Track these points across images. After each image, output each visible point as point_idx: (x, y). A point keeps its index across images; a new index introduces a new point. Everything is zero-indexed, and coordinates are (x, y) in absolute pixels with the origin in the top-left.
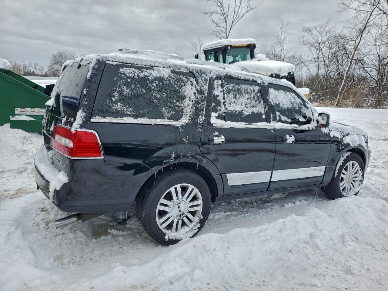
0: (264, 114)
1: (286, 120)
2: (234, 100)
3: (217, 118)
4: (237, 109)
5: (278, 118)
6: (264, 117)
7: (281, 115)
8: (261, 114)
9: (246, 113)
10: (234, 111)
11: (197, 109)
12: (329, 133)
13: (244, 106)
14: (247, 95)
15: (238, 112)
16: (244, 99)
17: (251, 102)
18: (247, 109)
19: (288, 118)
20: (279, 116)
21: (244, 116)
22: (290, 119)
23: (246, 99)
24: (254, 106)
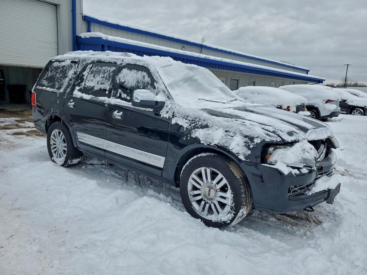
0: (108, 90)
1: (125, 97)
2: (92, 78)
3: (79, 90)
4: (91, 85)
5: (118, 95)
6: (107, 92)
7: (122, 93)
8: (105, 90)
9: (96, 89)
10: (89, 87)
11: (69, 83)
12: (171, 119)
13: (96, 83)
14: (103, 74)
15: (91, 87)
16: (99, 78)
17: (103, 80)
18: (98, 85)
19: (128, 95)
20: (120, 93)
21: (94, 90)
22: (130, 96)
23: (100, 77)
24: (103, 83)
